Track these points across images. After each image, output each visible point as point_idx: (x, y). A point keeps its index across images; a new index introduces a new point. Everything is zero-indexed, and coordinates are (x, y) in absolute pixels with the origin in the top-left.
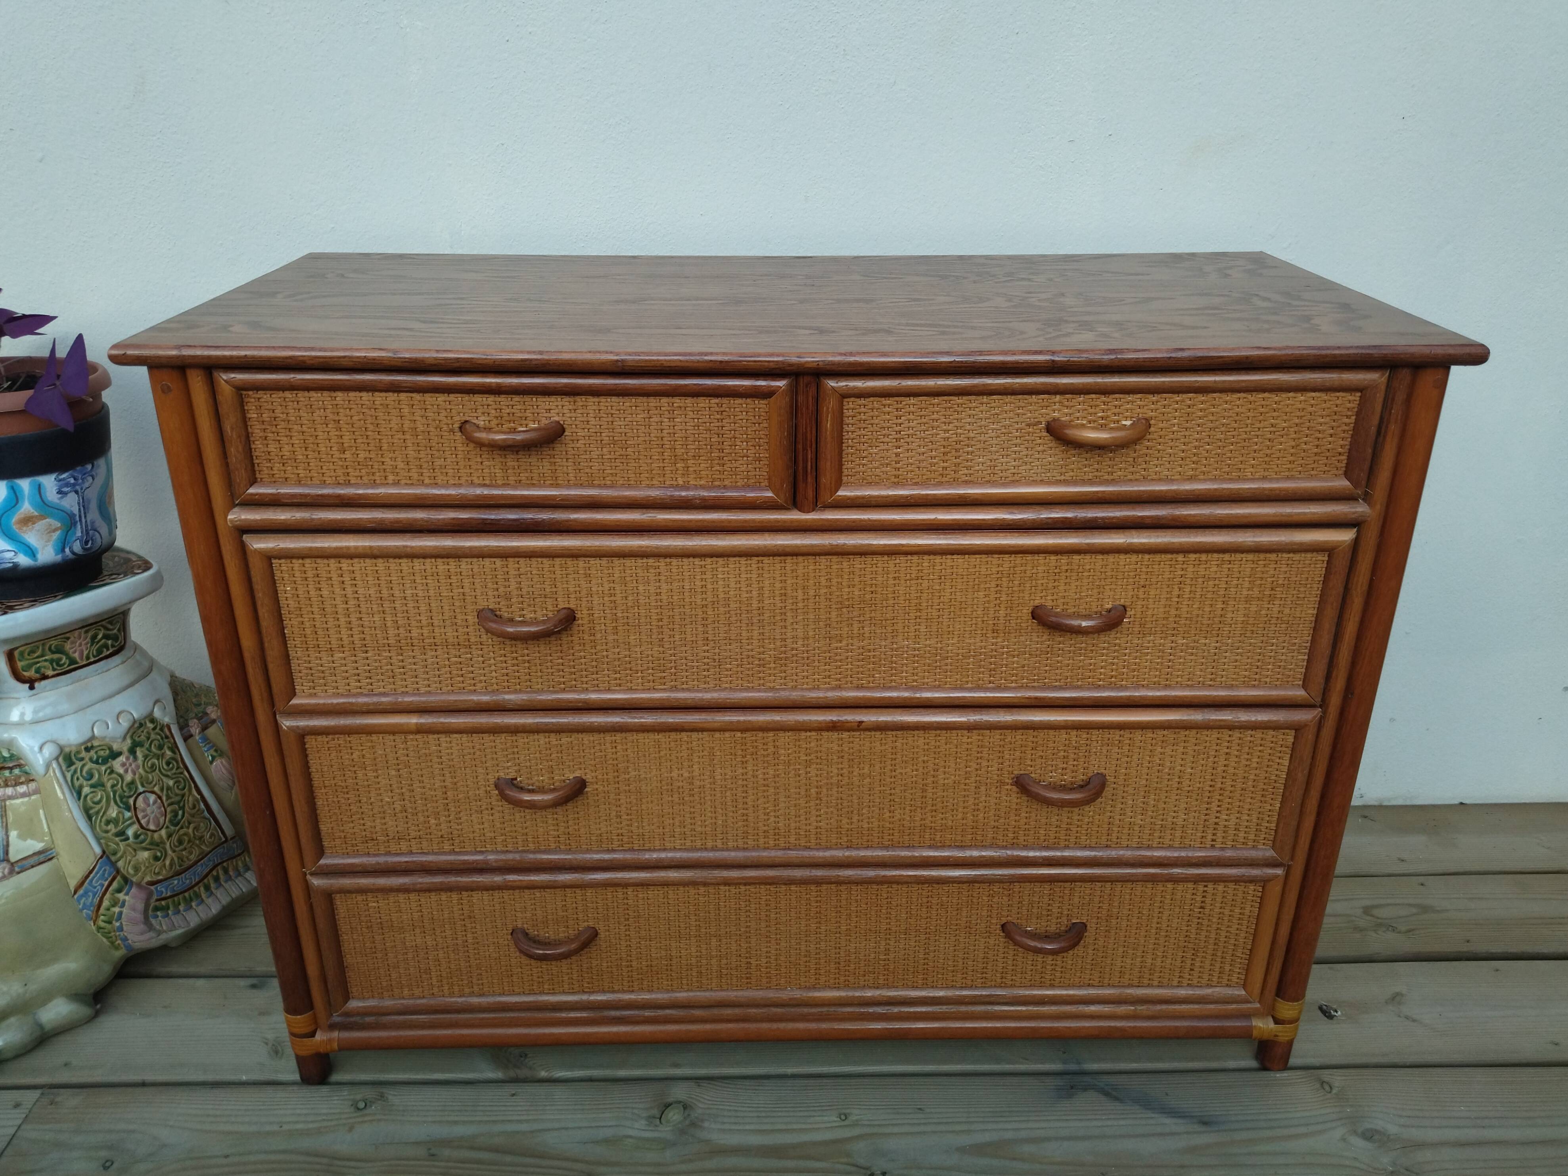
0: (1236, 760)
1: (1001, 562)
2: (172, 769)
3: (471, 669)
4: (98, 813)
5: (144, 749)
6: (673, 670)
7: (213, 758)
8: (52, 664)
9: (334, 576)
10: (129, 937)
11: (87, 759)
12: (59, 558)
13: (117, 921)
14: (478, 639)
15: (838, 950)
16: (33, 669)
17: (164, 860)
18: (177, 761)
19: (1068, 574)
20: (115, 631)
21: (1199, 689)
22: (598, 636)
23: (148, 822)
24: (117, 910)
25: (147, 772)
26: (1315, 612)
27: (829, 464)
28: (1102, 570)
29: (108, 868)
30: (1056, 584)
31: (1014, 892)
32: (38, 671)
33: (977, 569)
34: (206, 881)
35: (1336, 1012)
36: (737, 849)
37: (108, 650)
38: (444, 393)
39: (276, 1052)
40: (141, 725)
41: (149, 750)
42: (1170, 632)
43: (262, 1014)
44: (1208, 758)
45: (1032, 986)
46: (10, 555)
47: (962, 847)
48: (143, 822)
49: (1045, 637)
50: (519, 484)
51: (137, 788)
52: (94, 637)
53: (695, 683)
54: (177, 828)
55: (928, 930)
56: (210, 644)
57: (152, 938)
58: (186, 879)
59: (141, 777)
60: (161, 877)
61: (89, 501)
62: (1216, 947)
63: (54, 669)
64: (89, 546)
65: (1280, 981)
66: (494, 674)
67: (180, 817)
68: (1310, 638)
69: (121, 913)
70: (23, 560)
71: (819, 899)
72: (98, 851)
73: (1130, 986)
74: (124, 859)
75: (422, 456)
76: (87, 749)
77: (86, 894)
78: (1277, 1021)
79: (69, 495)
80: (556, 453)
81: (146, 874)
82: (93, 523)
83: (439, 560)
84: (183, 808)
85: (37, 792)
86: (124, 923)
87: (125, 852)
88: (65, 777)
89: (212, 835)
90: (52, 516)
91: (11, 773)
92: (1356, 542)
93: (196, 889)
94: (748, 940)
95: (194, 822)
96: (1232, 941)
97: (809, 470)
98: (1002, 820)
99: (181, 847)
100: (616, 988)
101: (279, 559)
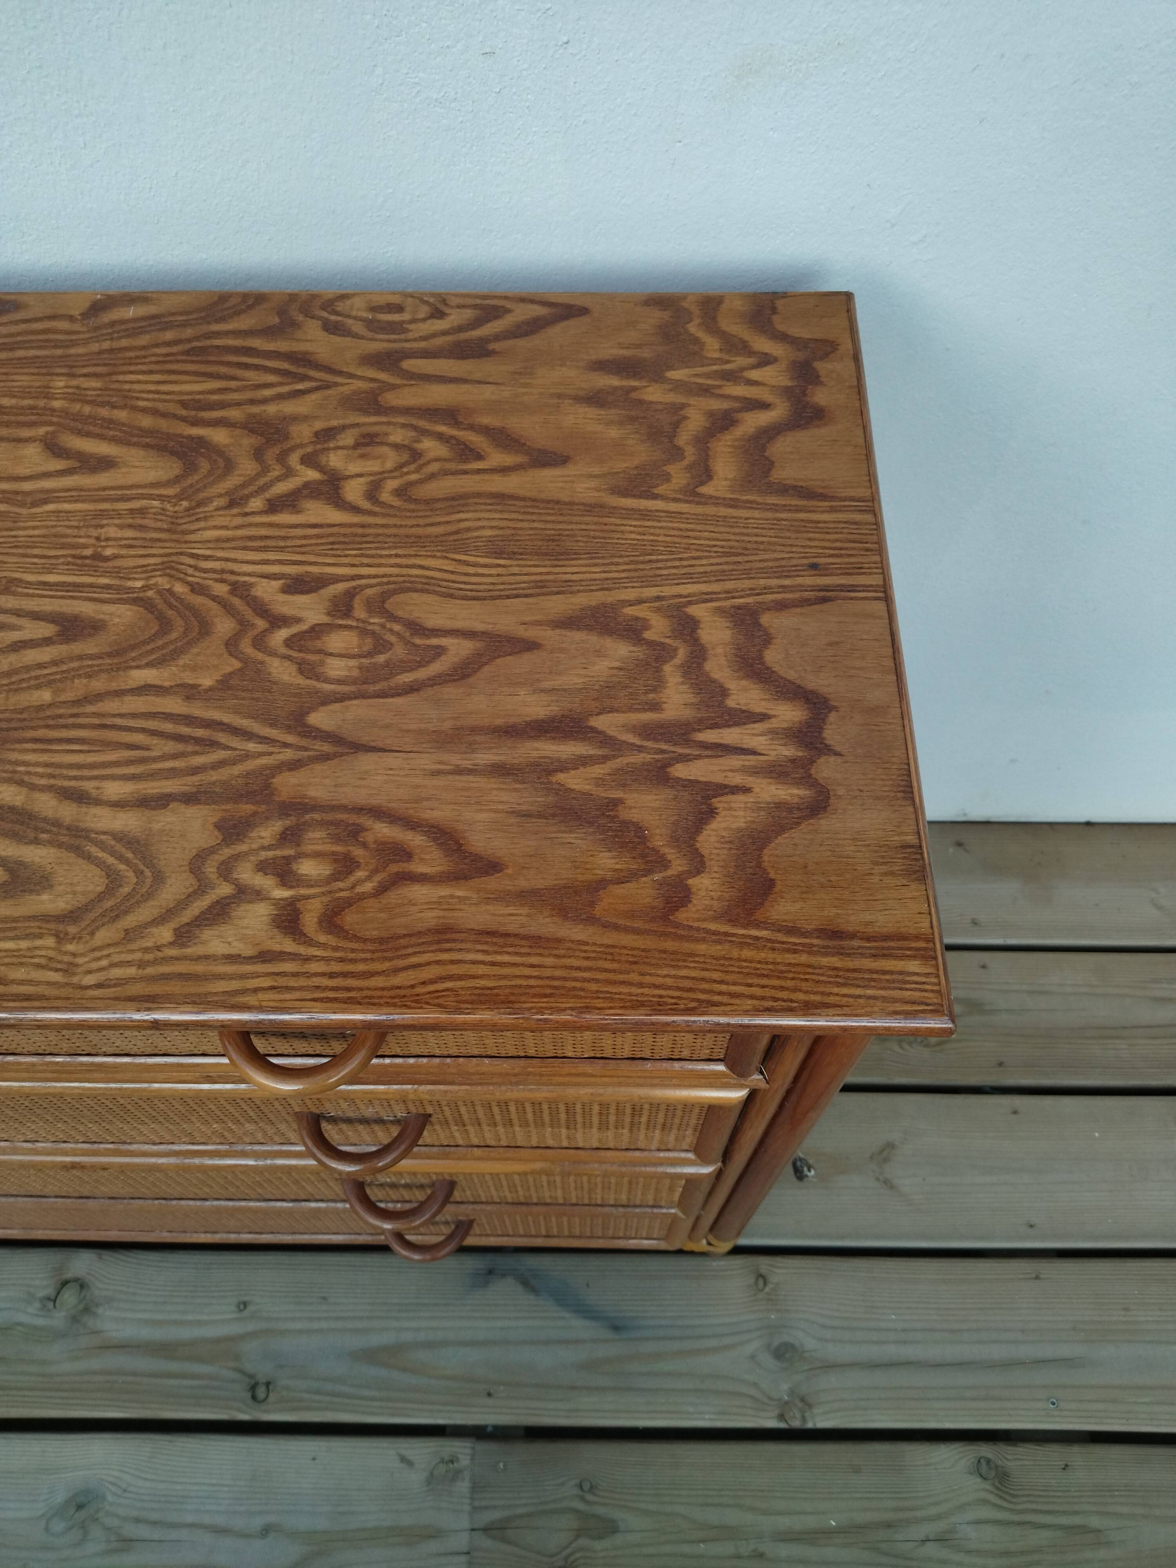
35: (810, 1170)
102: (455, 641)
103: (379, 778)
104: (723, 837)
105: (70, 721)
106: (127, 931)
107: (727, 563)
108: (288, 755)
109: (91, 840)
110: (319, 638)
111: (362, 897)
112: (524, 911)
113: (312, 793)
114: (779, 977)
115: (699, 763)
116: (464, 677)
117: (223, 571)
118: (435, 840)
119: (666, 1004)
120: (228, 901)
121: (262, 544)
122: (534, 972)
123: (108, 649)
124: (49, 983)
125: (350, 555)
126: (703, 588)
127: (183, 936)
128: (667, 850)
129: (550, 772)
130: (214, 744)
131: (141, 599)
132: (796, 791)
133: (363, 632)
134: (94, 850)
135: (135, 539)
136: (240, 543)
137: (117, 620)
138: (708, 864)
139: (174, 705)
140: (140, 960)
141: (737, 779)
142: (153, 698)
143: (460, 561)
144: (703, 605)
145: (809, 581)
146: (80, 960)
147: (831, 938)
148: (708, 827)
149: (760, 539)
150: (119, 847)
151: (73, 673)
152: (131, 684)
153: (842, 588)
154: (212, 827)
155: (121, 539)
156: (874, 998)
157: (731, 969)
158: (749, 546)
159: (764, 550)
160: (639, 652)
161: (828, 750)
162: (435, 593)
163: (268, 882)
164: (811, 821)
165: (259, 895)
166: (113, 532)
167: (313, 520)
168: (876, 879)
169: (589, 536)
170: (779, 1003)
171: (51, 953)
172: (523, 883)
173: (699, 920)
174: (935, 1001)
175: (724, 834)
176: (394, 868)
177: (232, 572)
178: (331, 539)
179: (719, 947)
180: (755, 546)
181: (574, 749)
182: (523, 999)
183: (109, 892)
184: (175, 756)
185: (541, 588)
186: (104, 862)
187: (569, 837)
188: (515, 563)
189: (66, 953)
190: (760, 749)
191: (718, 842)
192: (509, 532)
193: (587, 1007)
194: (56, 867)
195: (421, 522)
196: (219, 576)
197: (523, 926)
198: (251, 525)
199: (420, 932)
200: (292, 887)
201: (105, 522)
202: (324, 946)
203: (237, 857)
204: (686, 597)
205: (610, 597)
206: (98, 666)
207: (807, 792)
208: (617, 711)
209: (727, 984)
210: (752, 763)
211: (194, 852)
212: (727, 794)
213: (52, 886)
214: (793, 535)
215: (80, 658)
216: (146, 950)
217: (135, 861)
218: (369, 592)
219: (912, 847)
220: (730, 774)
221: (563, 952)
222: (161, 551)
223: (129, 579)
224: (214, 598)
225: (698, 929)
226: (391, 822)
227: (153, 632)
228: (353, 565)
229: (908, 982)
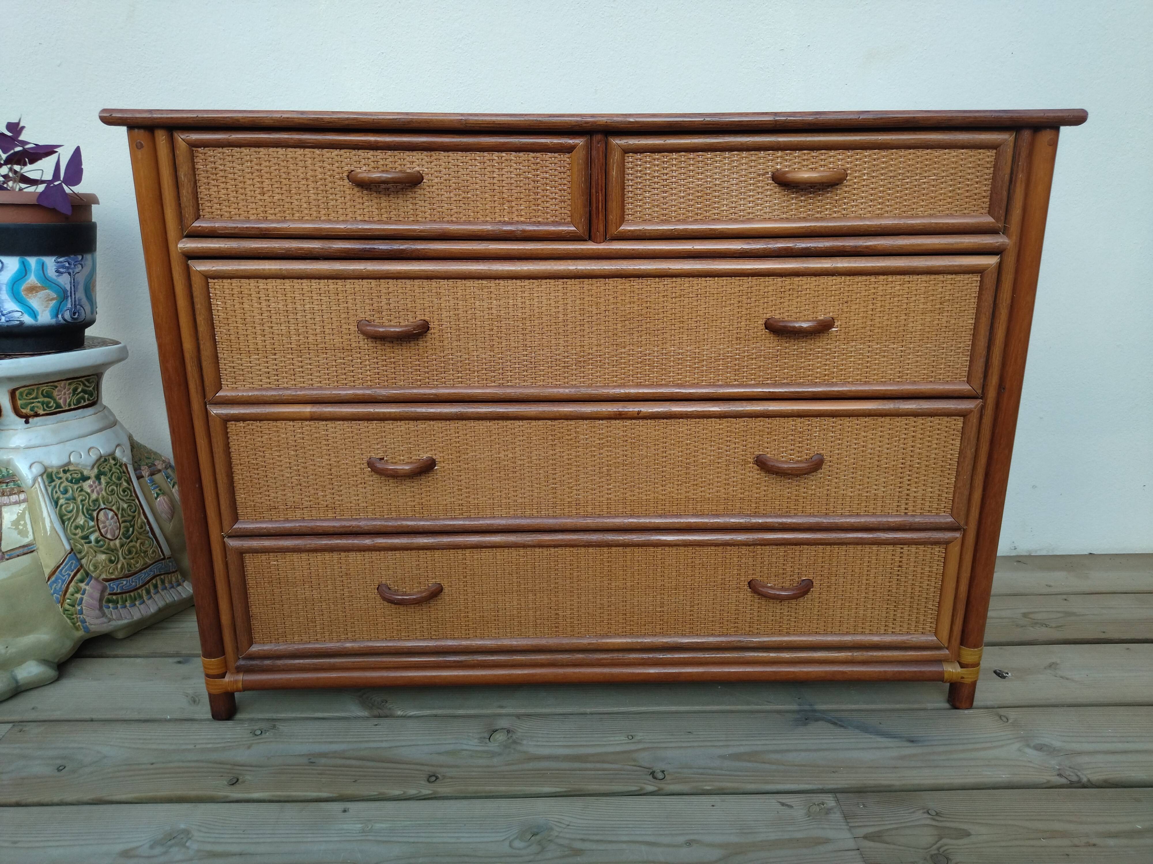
0: (921, 441)
1: (741, 283)
2: (127, 495)
3: (352, 368)
4: (69, 519)
5: (107, 478)
6: (501, 371)
7: (158, 495)
8: (43, 405)
9: (253, 292)
10: (87, 620)
11: (64, 479)
12: (53, 321)
13: (79, 605)
14: (357, 345)
15: (624, 604)
16: (29, 407)
17: (117, 563)
18: (130, 490)
19: (790, 292)
20: (91, 389)
21: (891, 384)
22: (446, 342)
23: (107, 532)
24: (79, 596)
25: (108, 494)
26: (973, 322)
27: (615, 203)
28: (816, 289)
29: (74, 562)
30: (782, 300)
31: (757, 554)
32: (32, 409)
33: (724, 288)
34: (147, 586)
35: (1007, 673)
36: (548, 517)
37: (85, 401)
38: (336, 149)
39: (194, 701)
40: (105, 460)
41: (111, 479)
42: (867, 339)
43: (184, 678)
44: (899, 440)
45: (773, 634)
46: (17, 315)
47: (717, 516)
48: (102, 531)
49: (775, 344)
50: (390, 220)
51: (99, 505)
52: (75, 390)
53: (517, 381)
54: (128, 541)
55: (693, 586)
56: (160, 346)
57: (105, 623)
58: (133, 582)
59: (103, 497)
60: (113, 577)
61: (78, 283)
62: (912, 600)
63: (44, 410)
64: (76, 316)
65: (963, 631)
66: (368, 373)
67: (130, 532)
68: (970, 343)
69: (82, 599)
70: (28, 320)
71: (610, 559)
72: (68, 548)
73: (848, 633)
74: (86, 558)
75: (320, 197)
76: (65, 472)
77: (57, 579)
78: (962, 666)
79: (64, 275)
80: (417, 196)
81: (103, 572)
82: (80, 300)
83: (330, 281)
84: (133, 526)
85: (24, 501)
86: (84, 608)
87: (87, 553)
88: (47, 490)
89: (154, 552)
90: (49, 288)
91: (7, 486)
92: (1000, 265)
93: (139, 591)
94: (557, 594)
95: (141, 539)
96: (925, 595)
97: (600, 210)
98: (747, 493)
99: (130, 556)
100: (456, 635)
101: (214, 279)
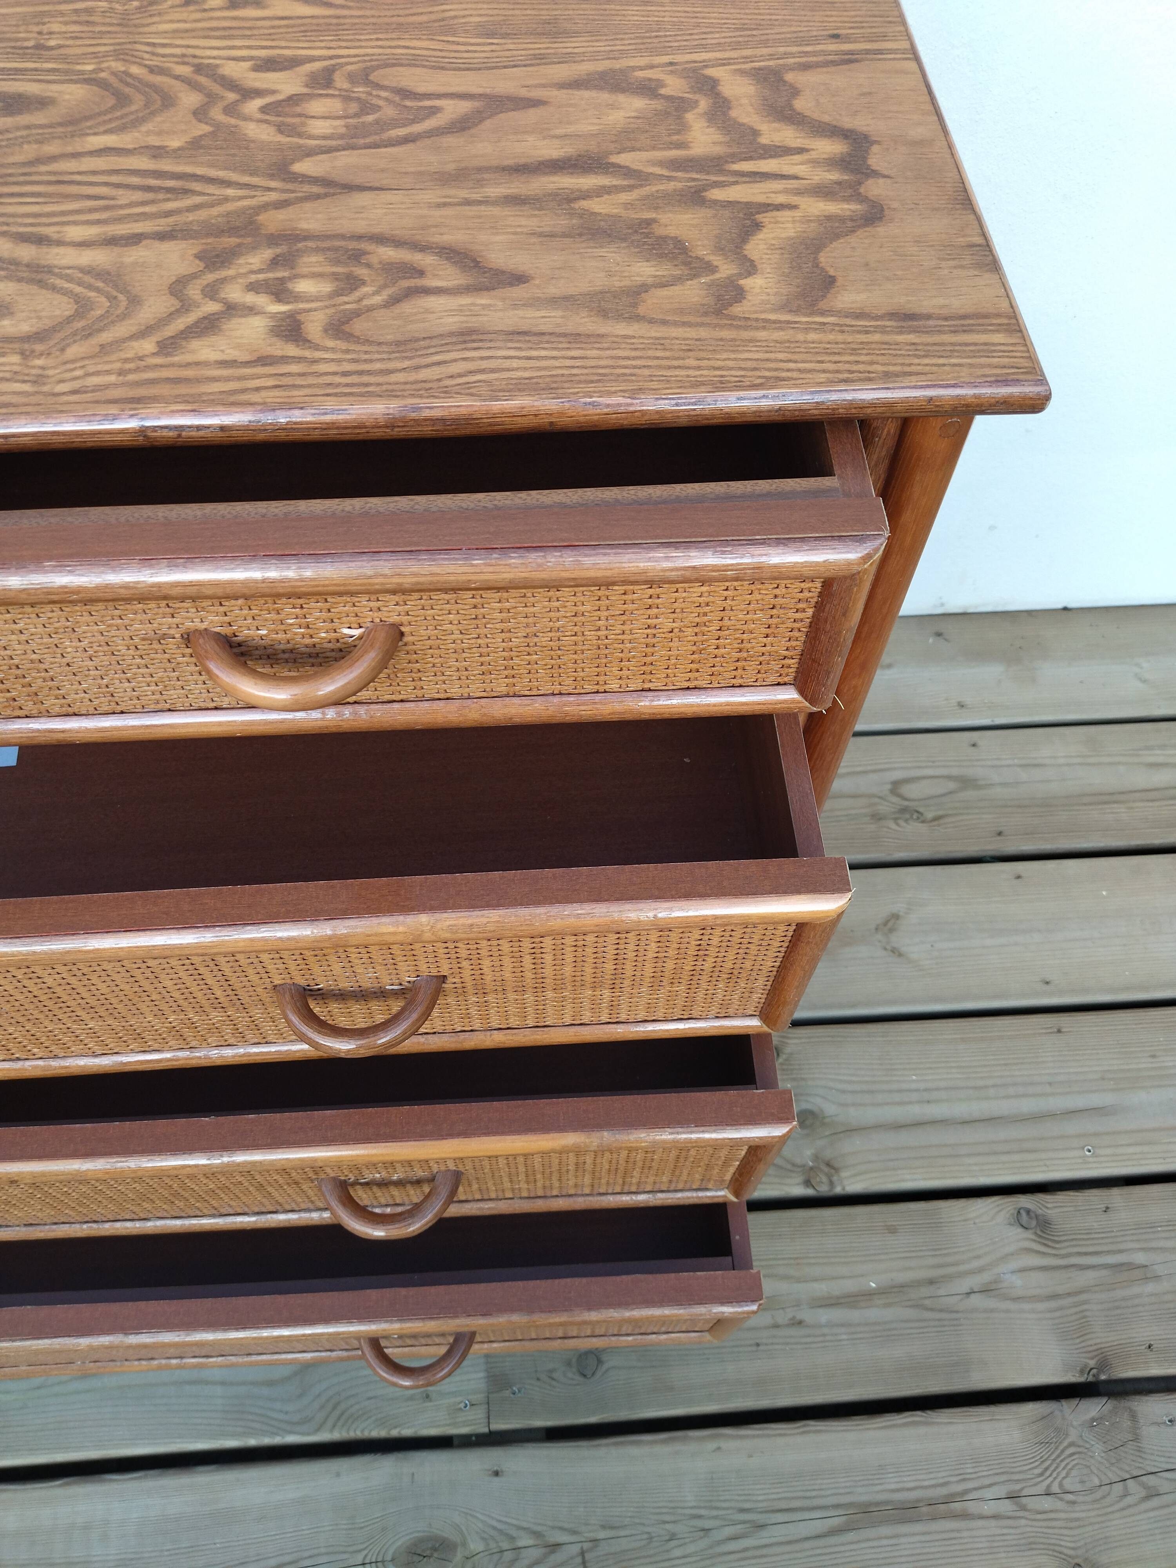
102: (451, 102)
103: (378, 211)
104: (774, 245)
105: (22, 179)
106: (102, 346)
107: (741, 36)
108: (273, 196)
109: (55, 275)
110: (297, 105)
111: (370, 309)
112: (559, 313)
113: (304, 225)
114: (852, 354)
115: (738, 188)
116: (463, 129)
117: (184, 56)
118: (447, 259)
119: (730, 382)
120: (217, 316)
121: (226, 33)
122: (578, 363)
123: (59, 120)
124: (14, 393)
125: (325, 40)
126: (719, 55)
127: (166, 347)
128: (711, 258)
129: (570, 201)
130: (186, 192)
131: (94, 80)
132: (846, 206)
133: (347, 98)
134: (58, 282)
135: (82, 32)
136: (201, 33)
137: (67, 97)
138: (759, 267)
139: (143, 163)
140: (120, 369)
141: (781, 199)
142: (116, 158)
143: (448, 41)
144: (721, 68)
145: (832, 47)
146: (50, 372)
147: (904, 320)
148: (755, 238)
149: (774, 17)
150: (87, 279)
151: (21, 140)
152: (89, 147)
153: (868, 52)
154: (191, 258)
155: (65, 33)
156: (960, 365)
157: (797, 350)
158: (762, 22)
159: (779, 25)
160: (657, 105)
161: (875, 174)
162: (424, 66)
163: (262, 300)
164: (867, 229)
165: (251, 310)
166: (55, 27)
167: (280, 13)
168: (946, 272)
169: (588, 19)
170: (855, 375)
171: (16, 368)
172: (553, 290)
173: (756, 312)
174: (1027, 365)
175: (773, 242)
176: (405, 284)
177: (194, 56)
178: (302, 28)
179: (782, 333)
180: (768, 22)
181: (595, 181)
182: (566, 385)
183: (79, 314)
184: (143, 203)
185: (541, 59)
186: (71, 291)
187: (601, 252)
188: (510, 41)
189: (34, 367)
190: (801, 174)
191: (768, 249)
192: (501, 18)
193: (640, 389)
194: (16, 298)
195: (401, 12)
196: (180, 60)
197: (558, 325)
198: (211, 19)
199: (441, 335)
200: (288, 303)
201: (47, 20)
202: (333, 350)
203: (224, 280)
204: (700, 62)
205: (617, 65)
206: (49, 133)
207: (859, 207)
208: (639, 150)
209: (796, 362)
210: (796, 186)
211: (174, 279)
212: (772, 211)
213: (12, 313)
214: (809, 13)
215: (28, 127)
216: (126, 360)
217: (106, 289)
218: (350, 68)
219: (979, 245)
220: (773, 195)
221: (606, 345)
222: (112, 41)
223: (79, 64)
224: (177, 77)
225: (757, 320)
226: (396, 246)
227: (109, 105)
228: (330, 48)
229: (995, 351)
